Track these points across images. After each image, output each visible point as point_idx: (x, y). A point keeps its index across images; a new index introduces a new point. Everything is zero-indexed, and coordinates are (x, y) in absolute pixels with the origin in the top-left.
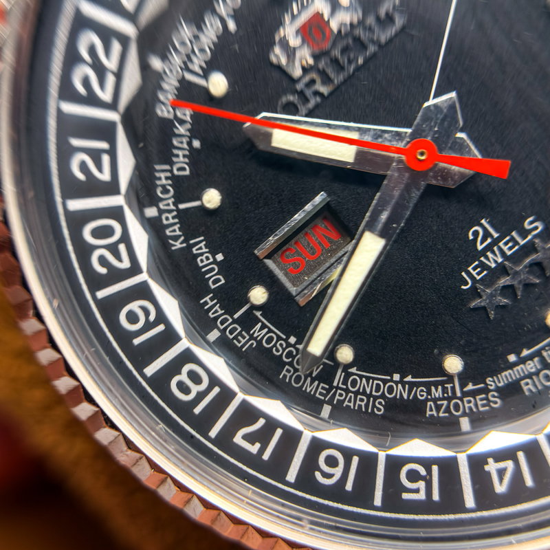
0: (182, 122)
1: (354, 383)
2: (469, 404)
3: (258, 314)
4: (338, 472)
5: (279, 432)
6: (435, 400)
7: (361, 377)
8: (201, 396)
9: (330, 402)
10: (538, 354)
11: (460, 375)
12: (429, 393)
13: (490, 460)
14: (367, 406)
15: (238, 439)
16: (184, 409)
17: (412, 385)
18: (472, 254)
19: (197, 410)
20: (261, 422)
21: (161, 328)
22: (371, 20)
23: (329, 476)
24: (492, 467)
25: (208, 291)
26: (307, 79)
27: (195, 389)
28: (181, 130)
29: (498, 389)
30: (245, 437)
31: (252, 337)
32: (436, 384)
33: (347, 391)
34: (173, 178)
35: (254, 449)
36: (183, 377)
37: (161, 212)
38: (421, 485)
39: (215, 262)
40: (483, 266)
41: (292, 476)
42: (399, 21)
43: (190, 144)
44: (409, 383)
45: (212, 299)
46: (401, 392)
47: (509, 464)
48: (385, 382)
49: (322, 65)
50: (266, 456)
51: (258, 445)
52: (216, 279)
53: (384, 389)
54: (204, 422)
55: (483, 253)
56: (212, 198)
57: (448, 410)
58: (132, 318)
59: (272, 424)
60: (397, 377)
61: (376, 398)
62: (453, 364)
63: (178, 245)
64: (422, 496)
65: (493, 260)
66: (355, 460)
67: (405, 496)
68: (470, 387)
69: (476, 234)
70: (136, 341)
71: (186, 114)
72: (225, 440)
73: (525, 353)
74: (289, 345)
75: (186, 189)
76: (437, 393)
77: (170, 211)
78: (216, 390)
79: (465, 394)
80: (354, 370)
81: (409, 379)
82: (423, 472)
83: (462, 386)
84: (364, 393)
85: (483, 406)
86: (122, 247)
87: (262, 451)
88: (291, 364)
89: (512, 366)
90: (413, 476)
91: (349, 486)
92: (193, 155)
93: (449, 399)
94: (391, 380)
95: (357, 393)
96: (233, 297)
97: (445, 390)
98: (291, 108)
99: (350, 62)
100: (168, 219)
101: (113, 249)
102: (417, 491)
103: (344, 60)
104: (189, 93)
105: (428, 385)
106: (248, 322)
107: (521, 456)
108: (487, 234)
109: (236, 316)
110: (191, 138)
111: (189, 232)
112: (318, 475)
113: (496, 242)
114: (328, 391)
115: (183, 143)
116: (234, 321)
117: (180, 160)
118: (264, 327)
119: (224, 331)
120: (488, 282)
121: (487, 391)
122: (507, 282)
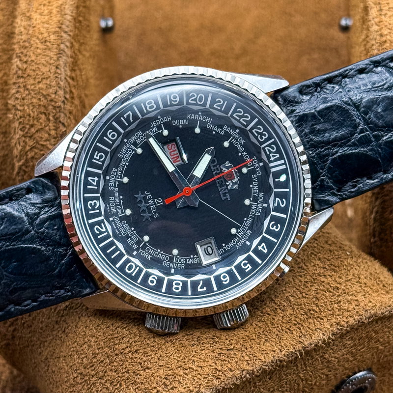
0: (221, 131)
1: (130, 151)
2: (113, 181)
3: (160, 131)
4: (110, 136)
5: (127, 125)
6: (117, 172)
7: (131, 154)
8: (146, 107)
9: (127, 142)
10: (120, 205)
11: (122, 181)
12: (119, 171)
13: (98, 179)
14: (122, 152)
15: (130, 112)
18: (155, 196)
19: (142, 104)
20: (132, 121)
21: (169, 104)
22: (227, 191)
23: (110, 134)
24: (96, 179)
25: (172, 119)
26: (219, 169)
27: (148, 106)
28: (219, 130)
29: (114, 190)
30: (129, 114)
31: (154, 127)
32: (121, 174)
33: (128, 148)
34: (207, 122)
35: (125, 116)
36: (153, 104)
37: (199, 115)
38: (98, 158)
39: (180, 125)
40: (150, 199)
41: (114, 123)
42: (223, 198)
43: (215, 131)
44: (124, 166)
45: (170, 120)
46: (123, 163)
47: (95, 184)
48: (127, 160)
50: (122, 118)
51: (126, 117)
52: (174, 123)
53: (125, 159)
55: (154, 200)
56: (197, 130)
57: (113, 174)
58: (175, 97)
59: (130, 124)
60: (127, 164)
61: (123, 156)
62: (126, 180)
63: (188, 116)
64: (95, 157)
65: (151, 202)
66: (111, 143)
67: (97, 152)
68: (117, 183)
69: (160, 200)
70: (168, 96)
71: (222, 133)
73: (122, 201)
76: (119, 173)
77: (198, 118)
78: (146, 112)
79: (116, 181)
80: (134, 152)
81: (126, 167)
82: (101, 160)
83: (119, 181)
84: (126, 153)
85: (111, 184)
86: (195, 102)
87: (124, 118)
88: (142, 135)
89: (119, 196)
90: (101, 157)
91: (105, 138)
92: (212, 130)
93: (116, 176)
94: (127, 162)
95: (127, 151)
96: (168, 126)
97: (119, 176)
99: (219, 182)
100: (197, 117)
101: (195, 100)
102: (97, 156)
104: (227, 136)
105: (122, 171)
106: (159, 127)
107: (96, 188)
108: (158, 203)
110: (216, 132)
111: (191, 121)
112: (111, 131)
113: (155, 204)
114: (130, 143)
115: (216, 129)
116: (161, 124)
117: (211, 126)
118: (156, 131)
119: (159, 119)
120: (145, 198)
121: (115, 187)
122: (143, 203)
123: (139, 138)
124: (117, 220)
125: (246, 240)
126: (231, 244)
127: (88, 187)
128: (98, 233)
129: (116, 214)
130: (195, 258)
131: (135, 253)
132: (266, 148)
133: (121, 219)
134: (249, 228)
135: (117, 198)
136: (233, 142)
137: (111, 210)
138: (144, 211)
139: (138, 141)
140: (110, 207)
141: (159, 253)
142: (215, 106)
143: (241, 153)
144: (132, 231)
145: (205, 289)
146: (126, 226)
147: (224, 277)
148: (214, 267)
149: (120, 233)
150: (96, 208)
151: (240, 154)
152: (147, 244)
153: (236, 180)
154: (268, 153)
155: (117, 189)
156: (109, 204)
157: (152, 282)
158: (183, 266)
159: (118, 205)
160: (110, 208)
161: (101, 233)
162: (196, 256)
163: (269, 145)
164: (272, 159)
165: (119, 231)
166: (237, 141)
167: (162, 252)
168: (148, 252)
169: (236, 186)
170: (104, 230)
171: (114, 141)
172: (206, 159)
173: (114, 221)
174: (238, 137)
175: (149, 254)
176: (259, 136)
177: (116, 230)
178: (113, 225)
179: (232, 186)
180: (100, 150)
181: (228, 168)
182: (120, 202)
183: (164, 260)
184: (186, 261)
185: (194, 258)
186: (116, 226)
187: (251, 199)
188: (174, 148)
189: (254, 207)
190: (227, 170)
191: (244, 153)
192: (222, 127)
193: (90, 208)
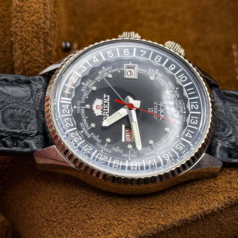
0: (93, 135)
1: (157, 146)
2: (175, 133)
6: (171, 137)
7: (157, 144)
11: (170, 130)
12: (169, 137)
14: (163, 147)
17: (165, 138)
28: (94, 136)
31: (135, 154)
33: (158, 148)
34: (100, 144)
39: (118, 149)
43: (97, 137)
45: (124, 154)
46: (165, 141)
52: (121, 151)
60: (162, 139)
63: (110, 152)
71: (93, 134)
77: (104, 148)
79: (173, 133)
80: (155, 144)
81: (164, 138)
85: (177, 132)
86: (104, 156)
92: (99, 138)
93: (172, 135)
94: (162, 140)
97: (170, 135)
105: (167, 136)
109: (130, 153)
110: (96, 136)
114: (155, 151)
117: (98, 140)
128: (196, 105)
132: (69, 113)
135: (177, 123)
136: (88, 126)
137: (183, 117)
143: (85, 118)
150: (193, 120)
151: (87, 117)
155: (174, 128)
156: (183, 121)
161: (195, 104)
163: (66, 114)
164: (68, 106)
166: (85, 126)
170: (192, 105)
174: (83, 127)
176: (70, 121)
182: (176, 120)
188: (127, 139)
191: (83, 117)
192: (91, 137)
193: (196, 120)
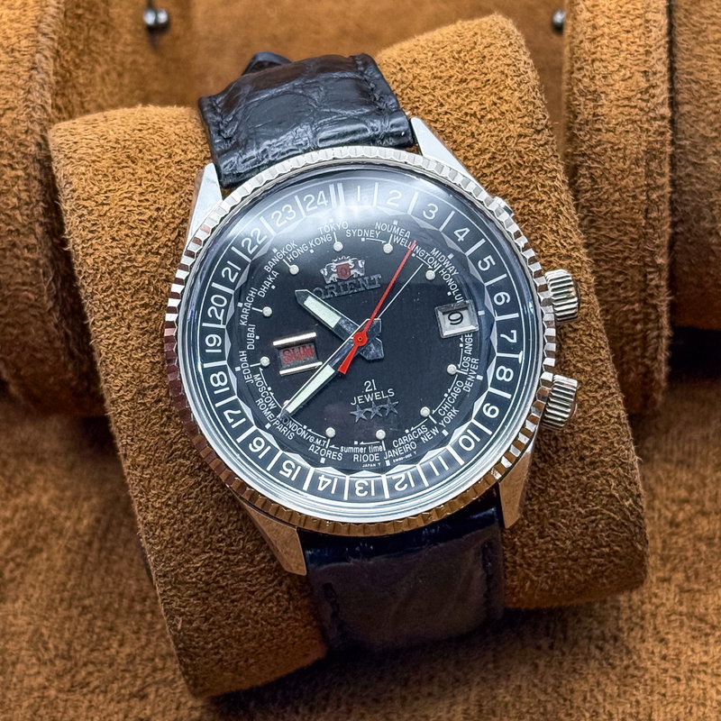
0: (272, 276)
1: (286, 421)
2: (329, 453)
3: (261, 369)
4: (259, 448)
5: (244, 420)
6: (316, 445)
7: (290, 419)
8: (220, 387)
9: (271, 423)
10: (367, 446)
11: (332, 439)
12: (315, 440)
13: (323, 476)
14: (286, 433)
15: (226, 413)
16: (211, 389)
17: (310, 434)
18: (361, 391)
19: (216, 392)
20: (239, 412)
21: (220, 351)
22: (366, 278)
23: (255, 448)
24: (322, 479)
25: (245, 349)
26: (331, 286)
27: (220, 383)
28: (270, 279)
29: (343, 453)
30: (229, 414)
31: (253, 378)
32: (320, 438)
33: (281, 422)
34: (256, 295)
35: (230, 421)
36: (218, 376)
37: (244, 306)
38: (290, 471)
39: (254, 338)
40: (364, 399)
41: (239, 440)
42: (377, 285)
43: (271, 285)
44: (309, 432)
45: (245, 353)
46: (304, 434)
47: (329, 481)
48: (299, 426)
49: (339, 284)
50: (233, 426)
51: (232, 420)
52: (251, 346)
53: (297, 429)
54: (216, 399)
55: (367, 394)
56: (267, 311)
57: (319, 452)
58: (211, 340)
59: (243, 415)
60: (305, 427)
61: (292, 431)
62: (331, 432)
63: (243, 323)
64: (288, 476)
65: (369, 398)
66: (269, 448)
67: (281, 472)
68: (333, 446)
69: (368, 384)
70: (207, 351)
71: (276, 274)
72: (221, 410)
73: (362, 443)
74: (267, 390)
75: (259, 302)
76: (318, 442)
77: (248, 308)
78: (228, 389)
79: (329, 448)
81: (310, 430)
82: (294, 467)
83: (330, 444)
84: (288, 427)
85: (334, 457)
86: (223, 310)
87: (233, 423)
88: (264, 399)
89: (354, 446)
90: (289, 466)
91: (260, 457)
92: (269, 291)
93: (322, 447)
94: (302, 427)
95: (285, 425)
96: (253, 357)
97: (322, 443)
98: (319, 294)
99: (351, 289)
100: (245, 311)
101: (219, 310)
102: (287, 473)
103: (349, 287)
105: (316, 437)
106: (255, 371)
107: (336, 480)
108: (372, 387)
109: (251, 366)
110: (273, 284)
111: (250, 321)
112: (250, 445)
113: (373, 391)
114: (273, 418)
115: (268, 284)
116: (249, 368)
117: (264, 290)
118: (260, 376)
119: (242, 370)
120: (362, 407)
121: (339, 451)
122: (370, 410)
123: (267, 404)
124: (390, 454)
125: (447, 258)
126: (450, 283)
127: (333, 492)
128: (406, 485)
129: (382, 454)
130: (464, 339)
131: (445, 433)
133: (389, 447)
134: (429, 250)
135: (356, 450)
136: (291, 259)
137: (374, 462)
138: (382, 410)
139: (272, 406)
140: (368, 462)
141: (449, 395)
142: (233, 281)
143: (309, 249)
144: (411, 433)
145: (514, 332)
146: (401, 441)
147: (499, 299)
148: (481, 313)
149: (411, 452)
150: (367, 484)
151: (312, 251)
152: (434, 412)
153: (350, 262)
154: (316, 207)
155: (342, 447)
156: (365, 463)
157: (493, 412)
158: (475, 361)
159: (367, 450)
160: (370, 463)
161: (407, 481)
162: (462, 339)
163: (304, 204)
165: (407, 453)
166: (291, 253)
167: (449, 390)
168: (446, 413)
169: (361, 264)
170: (403, 475)
171: (268, 444)
172: (313, 304)
173: (391, 459)
174: (286, 250)
175: (449, 410)
176: (287, 218)
177: (407, 457)
178: (397, 460)
179: (359, 269)
180: (278, 467)
181: (330, 273)
182: (363, 446)
183: (461, 388)
184: (467, 355)
185: (464, 343)
186: (400, 456)
187: (383, 242)
189: (396, 239)
190: (334, 275)
191: (311, 244)
192: (267, 274)
193: (366, 493)
